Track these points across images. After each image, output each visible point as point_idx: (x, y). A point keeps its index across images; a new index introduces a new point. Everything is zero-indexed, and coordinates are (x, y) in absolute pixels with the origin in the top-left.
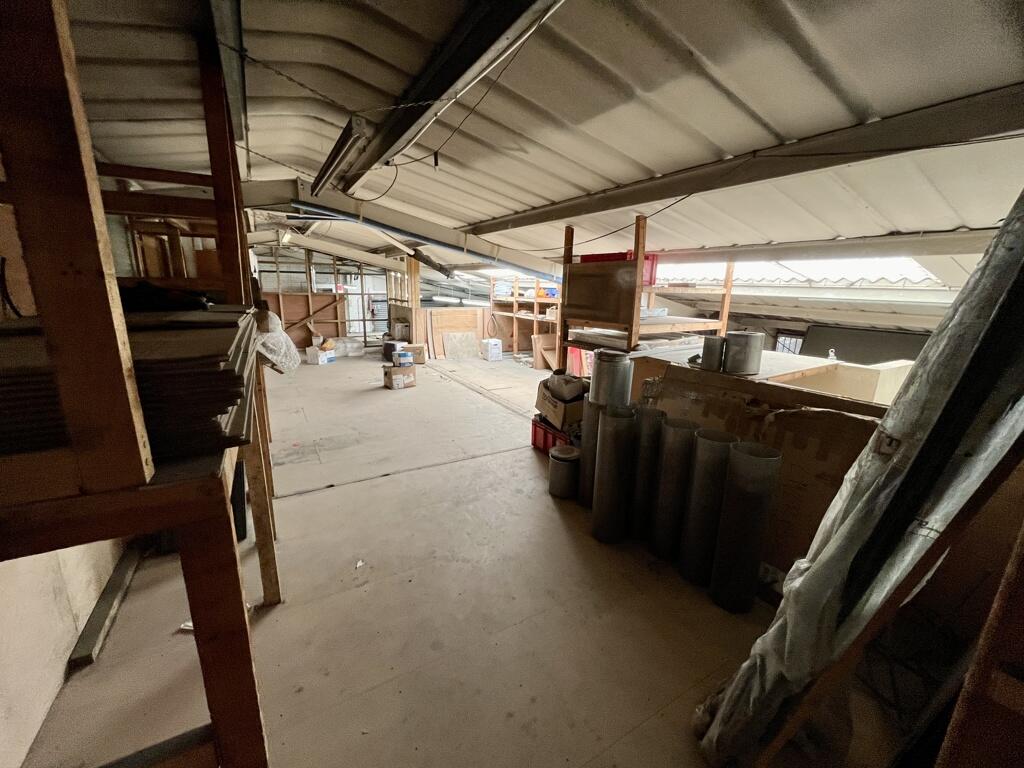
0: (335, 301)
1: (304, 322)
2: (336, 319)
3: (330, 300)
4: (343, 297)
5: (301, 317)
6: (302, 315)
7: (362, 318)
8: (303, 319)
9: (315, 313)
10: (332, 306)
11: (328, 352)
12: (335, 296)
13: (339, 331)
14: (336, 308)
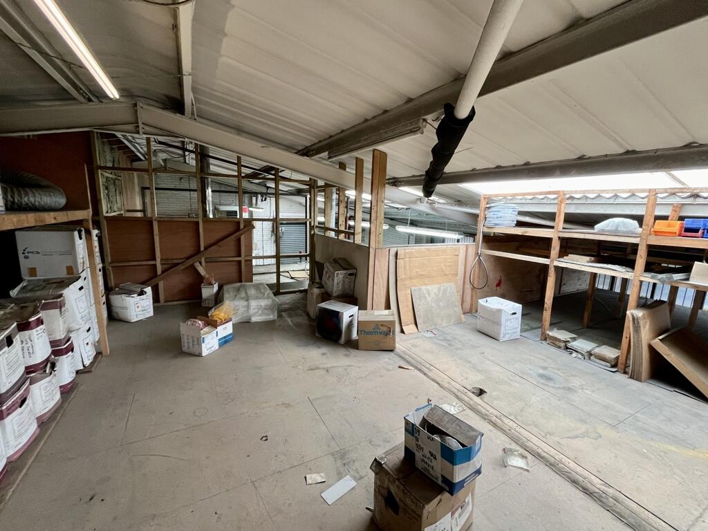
0: (238, 229)
1: (189, 262)
2: (239, 255)
3: (231, 228)
4: (249, 224)
5: (185, 255)
6: (189, 250)
7: (274, 253)
8: (188, 258)
9: (206, 248)
10: (233, 237)
11: (220, 329)
12: (238, 223)
13: (241, 273)
14: (239, 240)
